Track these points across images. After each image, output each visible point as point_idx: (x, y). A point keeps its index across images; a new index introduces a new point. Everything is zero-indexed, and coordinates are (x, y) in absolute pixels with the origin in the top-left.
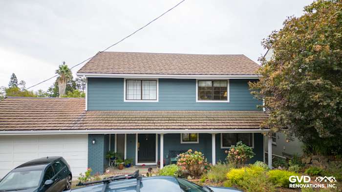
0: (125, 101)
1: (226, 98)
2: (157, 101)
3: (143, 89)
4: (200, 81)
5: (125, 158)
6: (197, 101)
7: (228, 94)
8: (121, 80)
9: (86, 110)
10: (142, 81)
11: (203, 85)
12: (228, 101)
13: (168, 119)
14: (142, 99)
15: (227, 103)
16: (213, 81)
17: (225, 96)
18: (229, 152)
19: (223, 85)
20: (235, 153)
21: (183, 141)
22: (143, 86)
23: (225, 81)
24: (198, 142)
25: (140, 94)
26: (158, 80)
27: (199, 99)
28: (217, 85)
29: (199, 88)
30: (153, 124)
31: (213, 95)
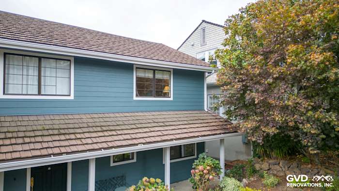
0: (2, 97)
1: (166, 95)
2: (72, 97)
3: (42, 74)
4: (139, 68)
6: (135, 98)
7: (171, 89)
10: (40, 58)
11: (142, 74)
12: (171, 99)
13: (99, 129)
14: (39, 94)
16: (154, 70)
17: (164, 91)
18: (197, 171)
19: (165, 77)
20: (205, 171)
21: (114, 162)
22: (42, 69)
23: (167, 71)
24: (135, 161)
25: (37, 84)
26: (72, 59)
27: (137, 96)
28: (159, 76)
29: (137, 78)
30: (79, 142)
31: (153, 89)
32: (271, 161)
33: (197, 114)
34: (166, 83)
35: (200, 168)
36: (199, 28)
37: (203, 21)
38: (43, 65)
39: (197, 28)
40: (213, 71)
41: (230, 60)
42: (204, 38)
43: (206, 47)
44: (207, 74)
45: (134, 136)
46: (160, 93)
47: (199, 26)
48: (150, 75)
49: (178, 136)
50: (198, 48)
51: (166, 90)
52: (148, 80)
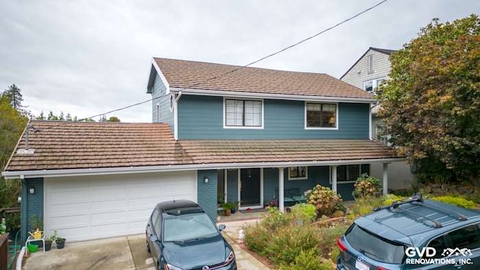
0: (225, 127)
1: (332, 125)
2: (262, 128)
3: (246, 112)
4: (309, 103)
5: (226, 201)
6: (306, 128)
7: (337, 120)
8: (219, 100)
9: (176, 138)
10: (244, 101)
11: (311, 108)
12: (337, 129)
13: (284, 150)
14: (244, 125)
15: (336, 131)
16: (322, 104)
17: (331, 122)
18: (359, 185)
19: (331, 109)
20: (366, 186)
21: (291, 177)
22: (246, 108)
23: (333, 104)
24: (306, 178)
25: (242, 118)
26: (263, 100)
27: (307, 126)
28: (325, 109)
29: (308, 111)
30: (274, 156)
31: (321, 121)
32: (434, 185)
33: (360, 142)
34: (332, 114)
35: (362, 183)
36: (366, 55)
37: (371, 48)
38: (246, 106)
39: (364, 55)
40: (378, 103)
41: (390, 94)
42: (371, 66)
43: (374, 76)
44: (372, 106)
45: (309, 155)
46: (327, 123)
47: (366, 53)
48: (318, 108)
49: (343, 158)
50: (365, 76)
51: (332, 120)
52: (316, 113)
